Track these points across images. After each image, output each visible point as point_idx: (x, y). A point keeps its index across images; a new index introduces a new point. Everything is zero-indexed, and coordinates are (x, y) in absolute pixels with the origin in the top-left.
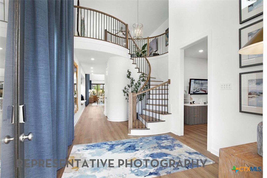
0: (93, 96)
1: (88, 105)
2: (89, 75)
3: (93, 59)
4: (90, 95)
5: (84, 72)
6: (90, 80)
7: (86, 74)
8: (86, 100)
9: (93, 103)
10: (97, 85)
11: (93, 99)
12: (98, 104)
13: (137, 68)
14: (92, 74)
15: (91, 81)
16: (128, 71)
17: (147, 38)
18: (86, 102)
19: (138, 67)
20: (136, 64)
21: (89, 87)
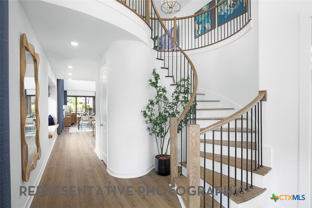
0: (70, 115)
1: (62, 132)
2: (63, 80)
3: (75, 44)
4: (65, 114)
5: (55, 76)
6: (65, 89)
7: (57, 79)
8: (57, 123)
9: (70, 128)
10: (75, 98)
11: (70, 121)
12: (79, 129)
13: (164, 68)
14: (70, 79)
15: (66, 91)
16: (154, 72)
17: (173, 19)
18: (58, 129)
19: (167, 66)
20: (163, 60)
21: (63, 101)
